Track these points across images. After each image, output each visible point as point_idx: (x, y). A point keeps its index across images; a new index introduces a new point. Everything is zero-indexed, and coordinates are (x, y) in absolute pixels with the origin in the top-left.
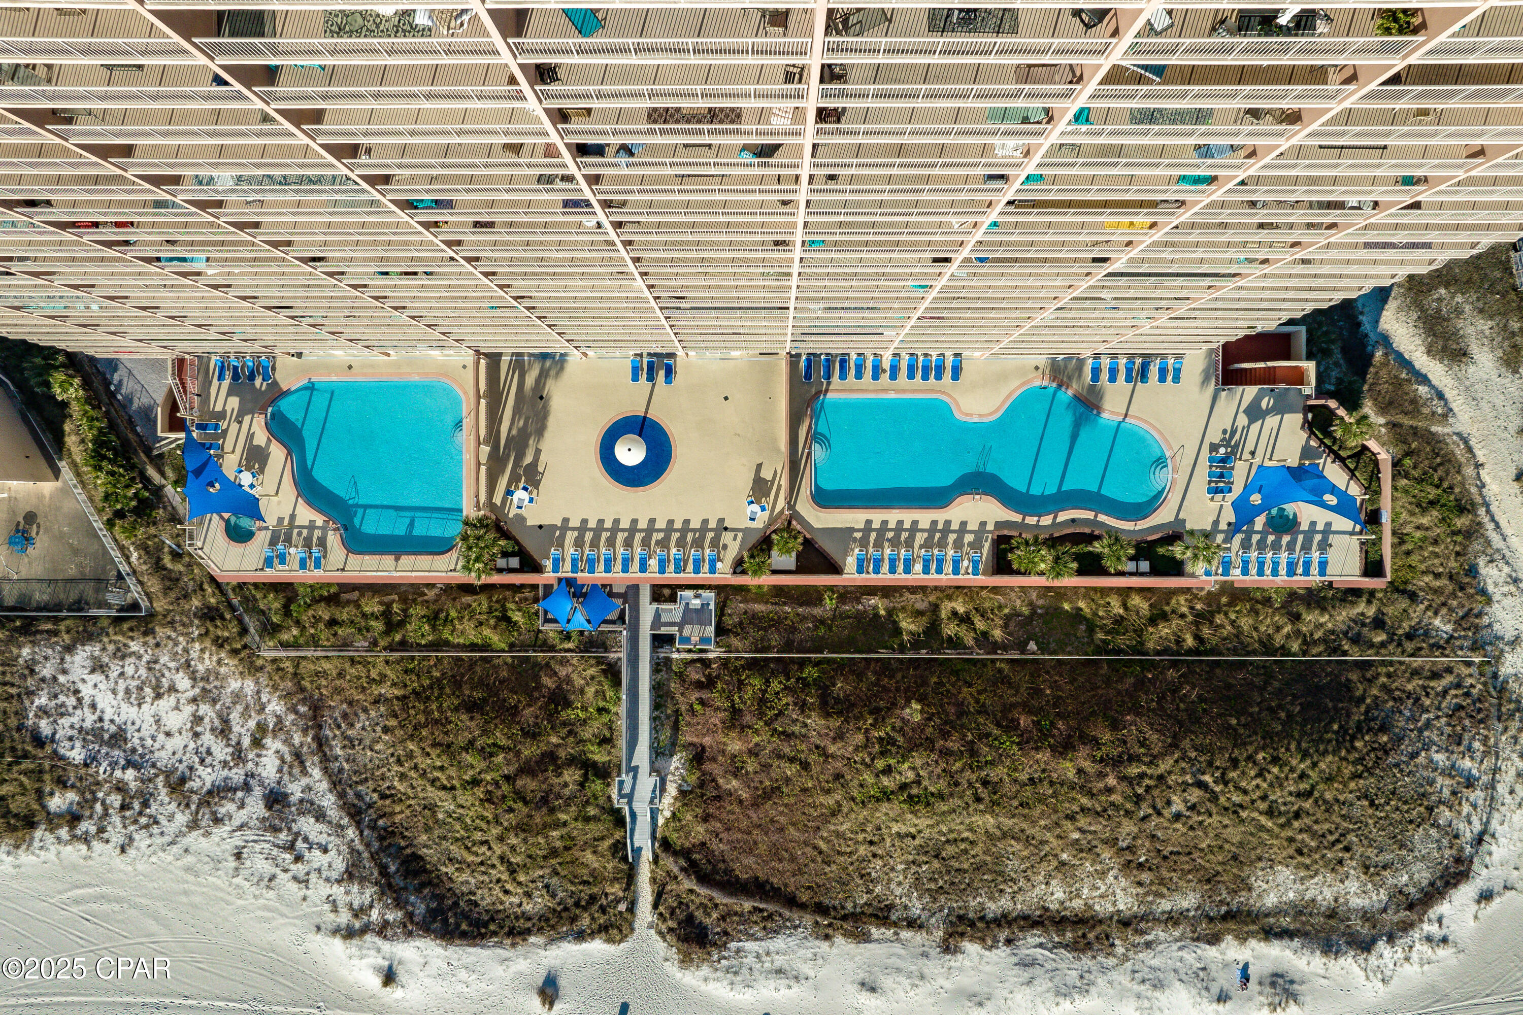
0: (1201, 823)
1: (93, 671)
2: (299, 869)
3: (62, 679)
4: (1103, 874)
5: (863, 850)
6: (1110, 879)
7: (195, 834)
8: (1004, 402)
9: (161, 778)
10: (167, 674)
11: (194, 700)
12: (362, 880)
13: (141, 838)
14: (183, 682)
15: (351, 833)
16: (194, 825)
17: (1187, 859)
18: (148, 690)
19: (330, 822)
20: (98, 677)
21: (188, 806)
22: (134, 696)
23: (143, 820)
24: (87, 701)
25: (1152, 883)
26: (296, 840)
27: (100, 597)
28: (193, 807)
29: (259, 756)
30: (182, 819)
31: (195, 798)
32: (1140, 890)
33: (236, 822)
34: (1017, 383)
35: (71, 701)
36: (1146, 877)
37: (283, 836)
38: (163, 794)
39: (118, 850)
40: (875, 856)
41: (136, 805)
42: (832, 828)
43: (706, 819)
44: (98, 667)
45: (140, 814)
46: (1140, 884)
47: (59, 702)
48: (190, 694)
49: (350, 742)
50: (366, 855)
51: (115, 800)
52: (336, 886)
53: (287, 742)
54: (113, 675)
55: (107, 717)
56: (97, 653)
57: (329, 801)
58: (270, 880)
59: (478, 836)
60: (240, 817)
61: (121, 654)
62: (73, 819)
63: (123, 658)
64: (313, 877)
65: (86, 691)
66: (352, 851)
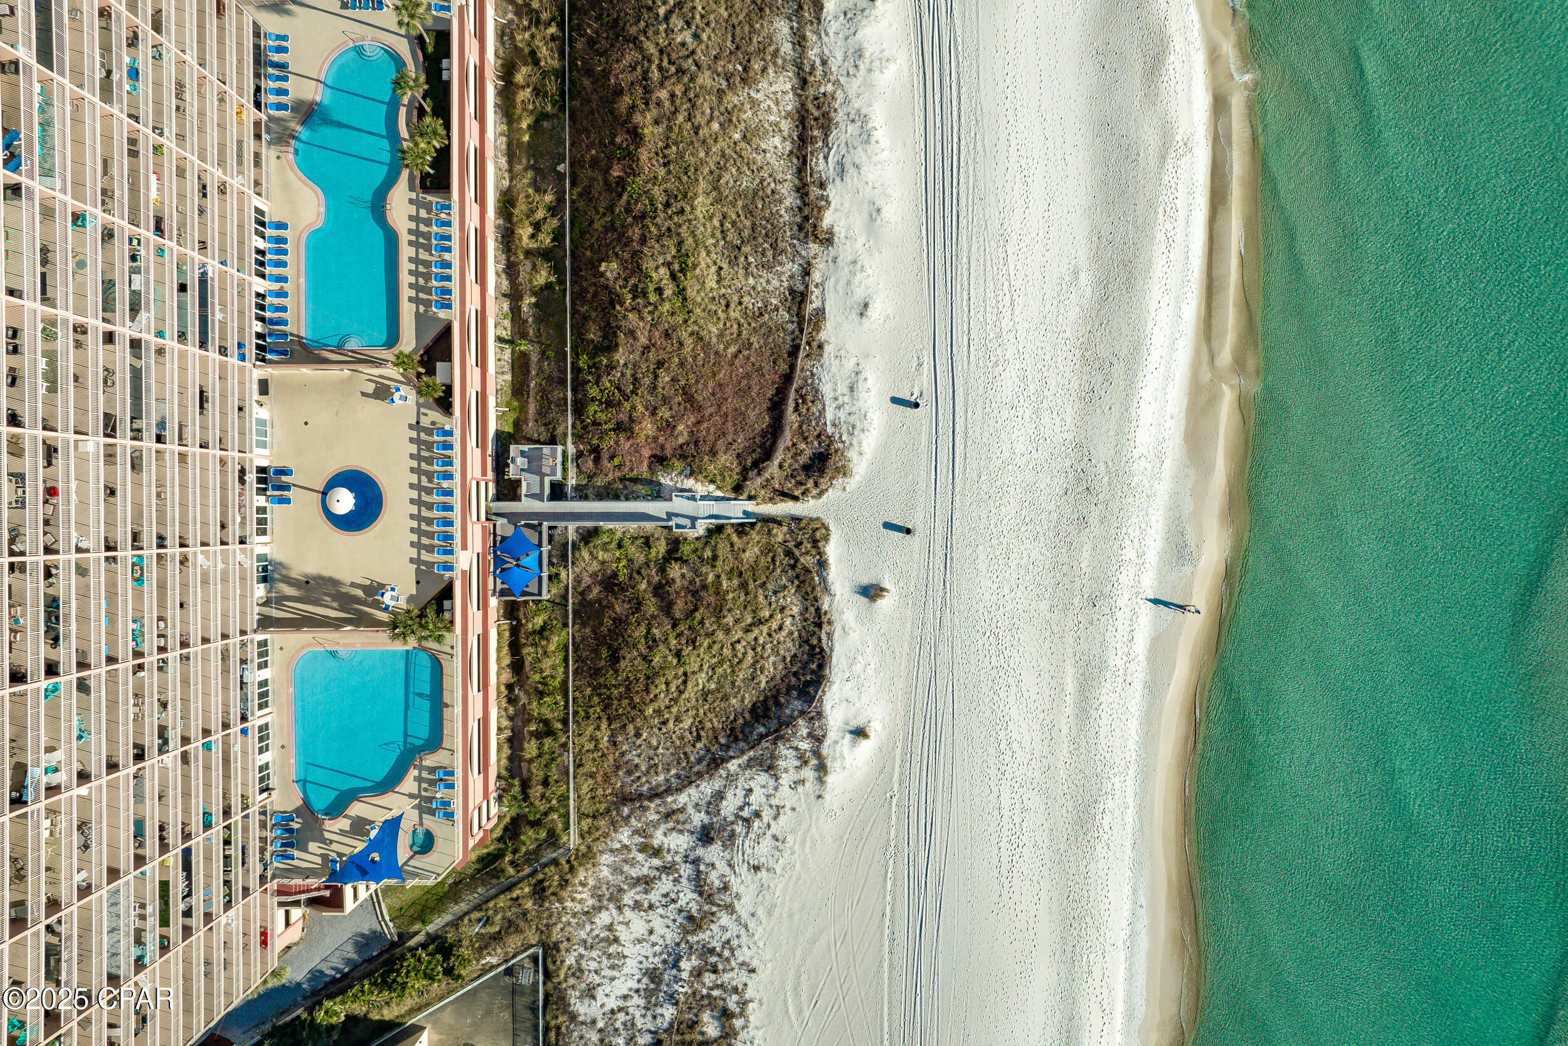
0: (702, 16)
1: (594, 997)
2: (767, 815)
3: (600, 1024)
4: (754, 103)
5: (735, 314)
6: (760, 96)
7: (738, 908)
8: (307, 185)
9: (689, 938)
10: (596, 932)
11: (619, 908)
12: (773, 757)
13: (743, 955)
14: (604, 918)
15: (733, 766)
16: (730, 908)
17: (738, 29)
18: (612, 949)
19: (725, 787)
20: (599, 993)
21: (713, 914)
22: (617, 961)
23: (726, 953)
24: (621, 1003)
25: (763, 59)
26: (741, 817)
27: (529, 991)
28: (714, 909)
29: (669, 851)
30: (725, 919)
31: (706, 908)
32: (771, 71)
33: (727, 871)
34: (291, 173)
35: (621, 1017)
36: (757, 66)
37: (739, 828)
38: (703, 936)
39: (752, 975)
40: (740, 303)
41: (713, 959)
42: (714, 340)
43: (713, 453)
44: (590, 993)
45: (720, 955)
46: (764, 70)
47: (621, 1027)
48: (614, 912)
49: (653, 768)
50: (752, 753)
51: (709, 978)
52: (780, 781)
53: (656, 825)
54: (597, 979)
55: (636, 986)
56: (578, 994)
57: (707, 788)
58: (777, 840)
59: (727, 652)
60: (722, 867)
61: (578, 972)
62: (726, 1015)
63: (581, 971)
64: (774, 801)
65: (612, 1003)
66: (749, 765)
